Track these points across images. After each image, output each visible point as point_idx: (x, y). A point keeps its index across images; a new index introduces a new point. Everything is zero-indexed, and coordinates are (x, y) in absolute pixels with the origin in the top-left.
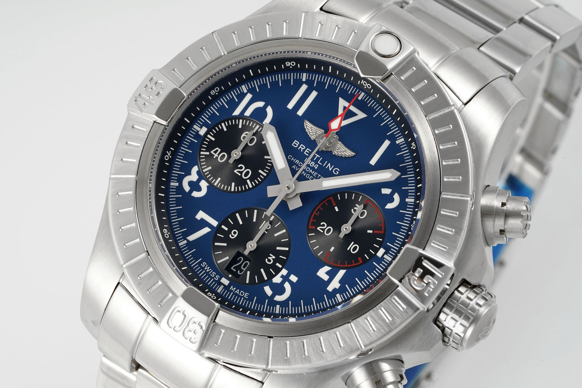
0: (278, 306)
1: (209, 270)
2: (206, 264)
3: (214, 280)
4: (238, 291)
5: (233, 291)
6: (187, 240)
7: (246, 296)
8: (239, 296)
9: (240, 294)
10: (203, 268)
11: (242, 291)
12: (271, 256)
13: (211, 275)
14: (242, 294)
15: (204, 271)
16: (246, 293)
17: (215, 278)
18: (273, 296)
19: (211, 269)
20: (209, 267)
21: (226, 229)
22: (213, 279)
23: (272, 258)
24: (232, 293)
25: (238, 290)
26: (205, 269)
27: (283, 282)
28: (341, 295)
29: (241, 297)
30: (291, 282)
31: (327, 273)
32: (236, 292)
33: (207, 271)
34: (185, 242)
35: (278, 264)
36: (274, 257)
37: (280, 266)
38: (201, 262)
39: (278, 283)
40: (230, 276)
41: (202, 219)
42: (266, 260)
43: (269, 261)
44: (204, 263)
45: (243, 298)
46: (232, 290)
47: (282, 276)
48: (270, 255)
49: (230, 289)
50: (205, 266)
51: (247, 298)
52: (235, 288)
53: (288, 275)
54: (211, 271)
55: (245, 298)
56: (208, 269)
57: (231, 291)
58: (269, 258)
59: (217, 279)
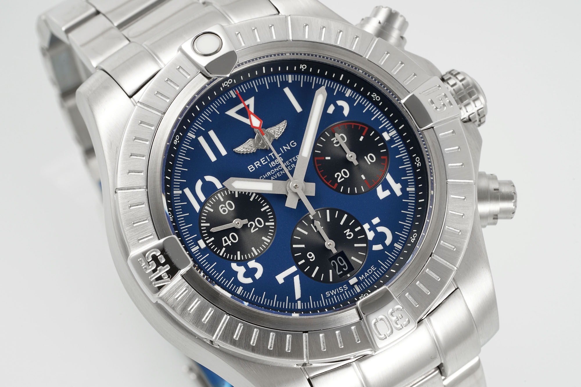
0: (395, 245)
1: (335, 292)
2: (329, 292)
3: (347, 291)
4: (367, 274)
5: (365, 278)
6: (299, 300)
7: (374, 269)
8: (371, 275)
9: (370, 273)
10: (331, 296)
11: (368, 271)
12: (347, 232)
13: (340, 292)
14: (370, 271)
15: (334, 296)
16: (371, 268)
17: (345, 290)
18: (384, 245)
19: (335, 290)
20: (333, 291)
21: (303, 261)
22: (345, 292)
23: (348, 232)
24: (365, 280)
25: (365, 273)
26: (333, 294)
27: (375, 231)
28: (409, 186)
29: (373, 273)
30: (378, 225)
31: (384, 190)
32: (366, 276)
33: (335, 293)
34: (299, 302)
35: (356, 230)
36: (348, 230)
37: (359, 228)
38: (325, 296)
39: (374, 236)
40: (349, 275)
41: (285, 279)
42: (348, 237)
43: (350, 235)
44: (327, 293)
45: (374, 272)
46: (362, 278)
47: (370, 230)
48: (345, 232)
49: (362, 280)
50: (330, 293)
51: (376, 268)
52: (362, 276)
53: (371, 224)
54: (336, 290)
55: (376, 271)
56: (333, 292)
57: (364, 280)
58: (347, 235)
59: (346, 288)
